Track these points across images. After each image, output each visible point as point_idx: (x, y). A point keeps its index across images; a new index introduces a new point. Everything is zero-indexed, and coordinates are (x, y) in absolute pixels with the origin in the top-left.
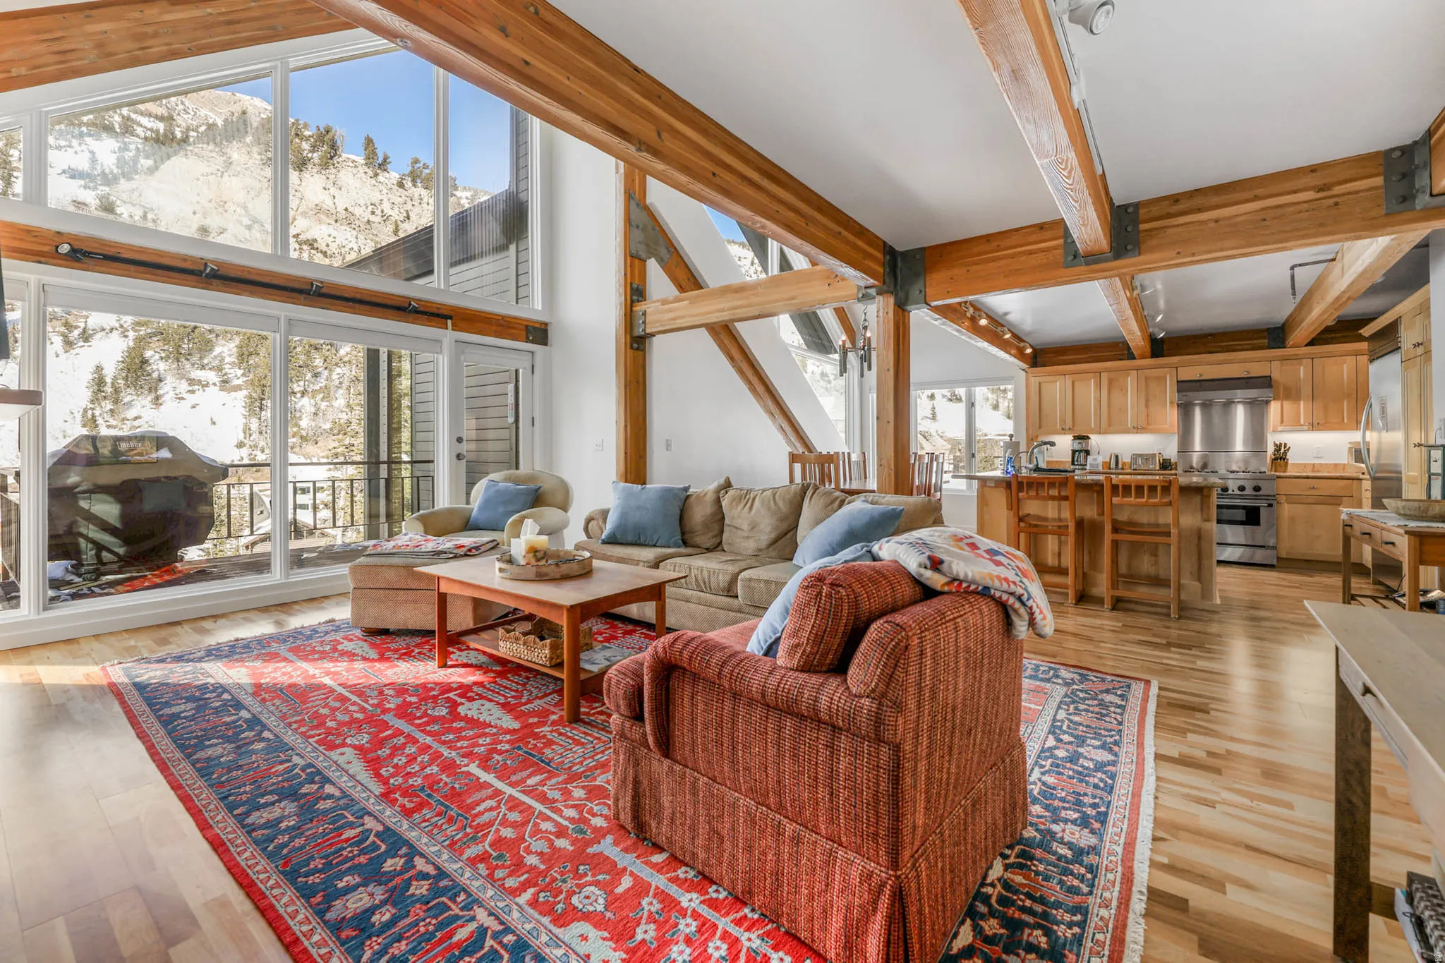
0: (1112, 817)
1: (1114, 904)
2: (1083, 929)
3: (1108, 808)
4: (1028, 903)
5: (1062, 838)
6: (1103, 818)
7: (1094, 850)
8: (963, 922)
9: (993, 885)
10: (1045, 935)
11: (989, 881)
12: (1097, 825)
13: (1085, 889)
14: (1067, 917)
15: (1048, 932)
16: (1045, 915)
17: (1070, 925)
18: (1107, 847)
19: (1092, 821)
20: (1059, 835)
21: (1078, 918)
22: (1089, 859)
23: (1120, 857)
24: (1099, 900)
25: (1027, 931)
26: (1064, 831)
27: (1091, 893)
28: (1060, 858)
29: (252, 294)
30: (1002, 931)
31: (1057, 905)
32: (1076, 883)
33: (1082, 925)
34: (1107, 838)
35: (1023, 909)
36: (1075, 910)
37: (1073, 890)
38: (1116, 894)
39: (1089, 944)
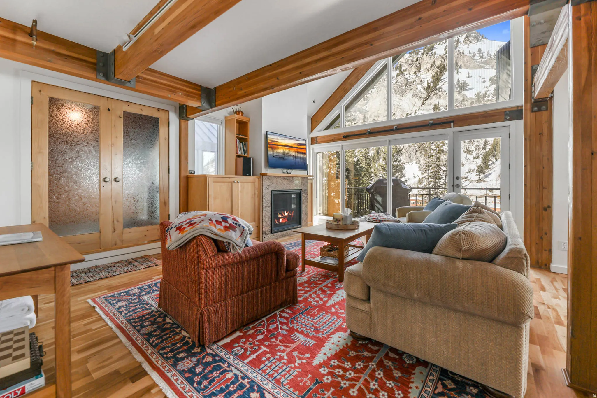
0: (188, 387)
1: (150, 356)
2: (150, 343)
3: (195, 388)
4: (168, 336)
5: (187, 358)
6: (191, 381)
7: (175, 365)
8: (173, 321)
9: (181, 331)
10: (156, 335)
11: (182, 331)
12: (187, 375)
13: (161, 352)
14: (156, 342)
15: (156, 336)
16: (161, 337)
17: (153, 341)
18: (173, 371)
19: (190, 375)
20: (189, 358)
21: (154, 344)
22: (172, 361)
23: (166, 372)
24: (154, 352)
25: (160, 332)
26: (191, 361)
27: (159, 352)
28: (179, 353)
29: (381, 135)
30: (164, 327)
31: (162, 342)
32: (166, 351)
33: (151, 344)
34: (177, 373)
35: (167, 334)
36: (157, 345)
37: (163, 349)
38: (153, 360)
39: (145, 342)
